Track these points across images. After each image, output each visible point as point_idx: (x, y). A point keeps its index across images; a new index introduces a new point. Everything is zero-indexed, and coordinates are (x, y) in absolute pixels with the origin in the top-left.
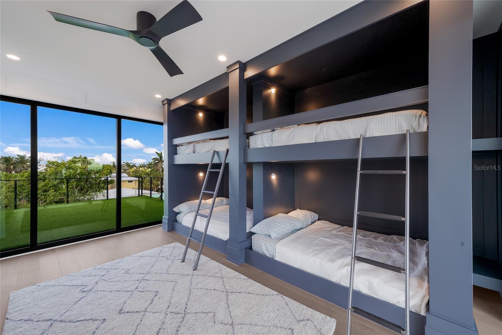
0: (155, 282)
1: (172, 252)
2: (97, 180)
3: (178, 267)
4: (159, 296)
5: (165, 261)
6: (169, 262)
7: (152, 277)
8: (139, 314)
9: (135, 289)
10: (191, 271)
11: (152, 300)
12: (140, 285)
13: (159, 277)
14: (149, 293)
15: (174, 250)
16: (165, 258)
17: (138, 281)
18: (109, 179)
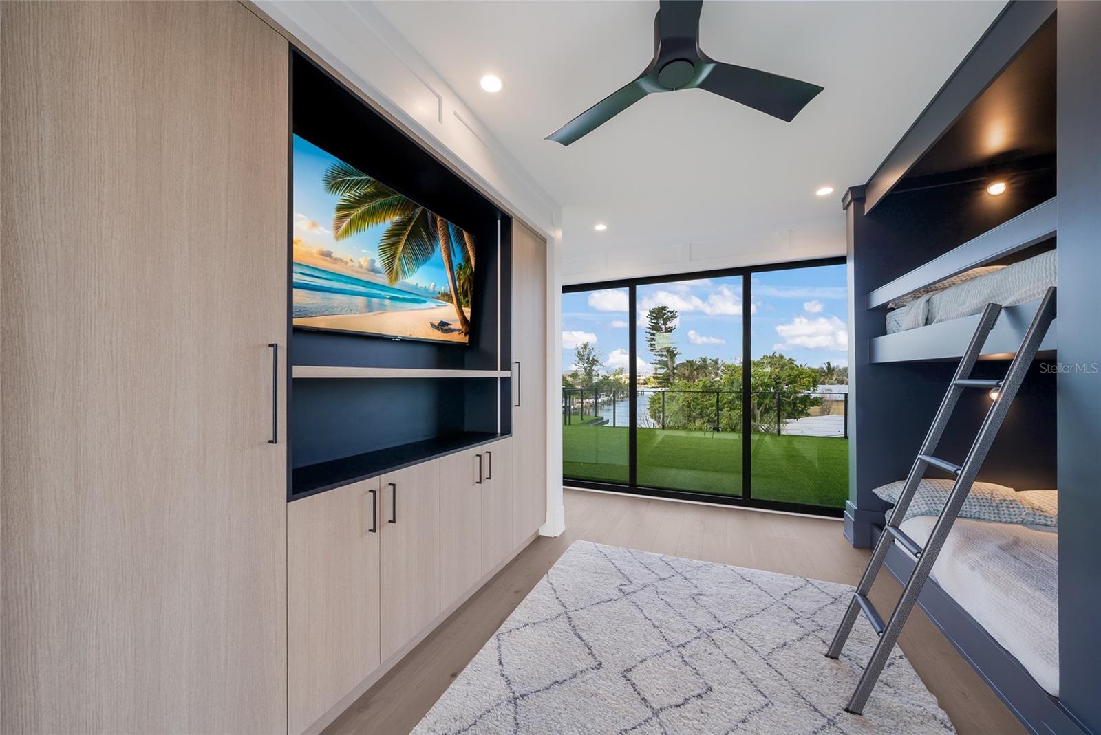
0: (723, 658)
1: (820, 609)
2: (790, 397)
3: (803, 663)
4: (703, 702)
5: (785, 624)
6: (793, 632)
7: (728, 643)
8: (643, 707)
9: (679, 646)
10: (834, 703)
11: (686, 700)
12: (694, 643)
13: (741, 653)
14: (694, 678)
15: (832, 607)
16: (792, 614)
17: (699, 631)
18: (813, 396)
